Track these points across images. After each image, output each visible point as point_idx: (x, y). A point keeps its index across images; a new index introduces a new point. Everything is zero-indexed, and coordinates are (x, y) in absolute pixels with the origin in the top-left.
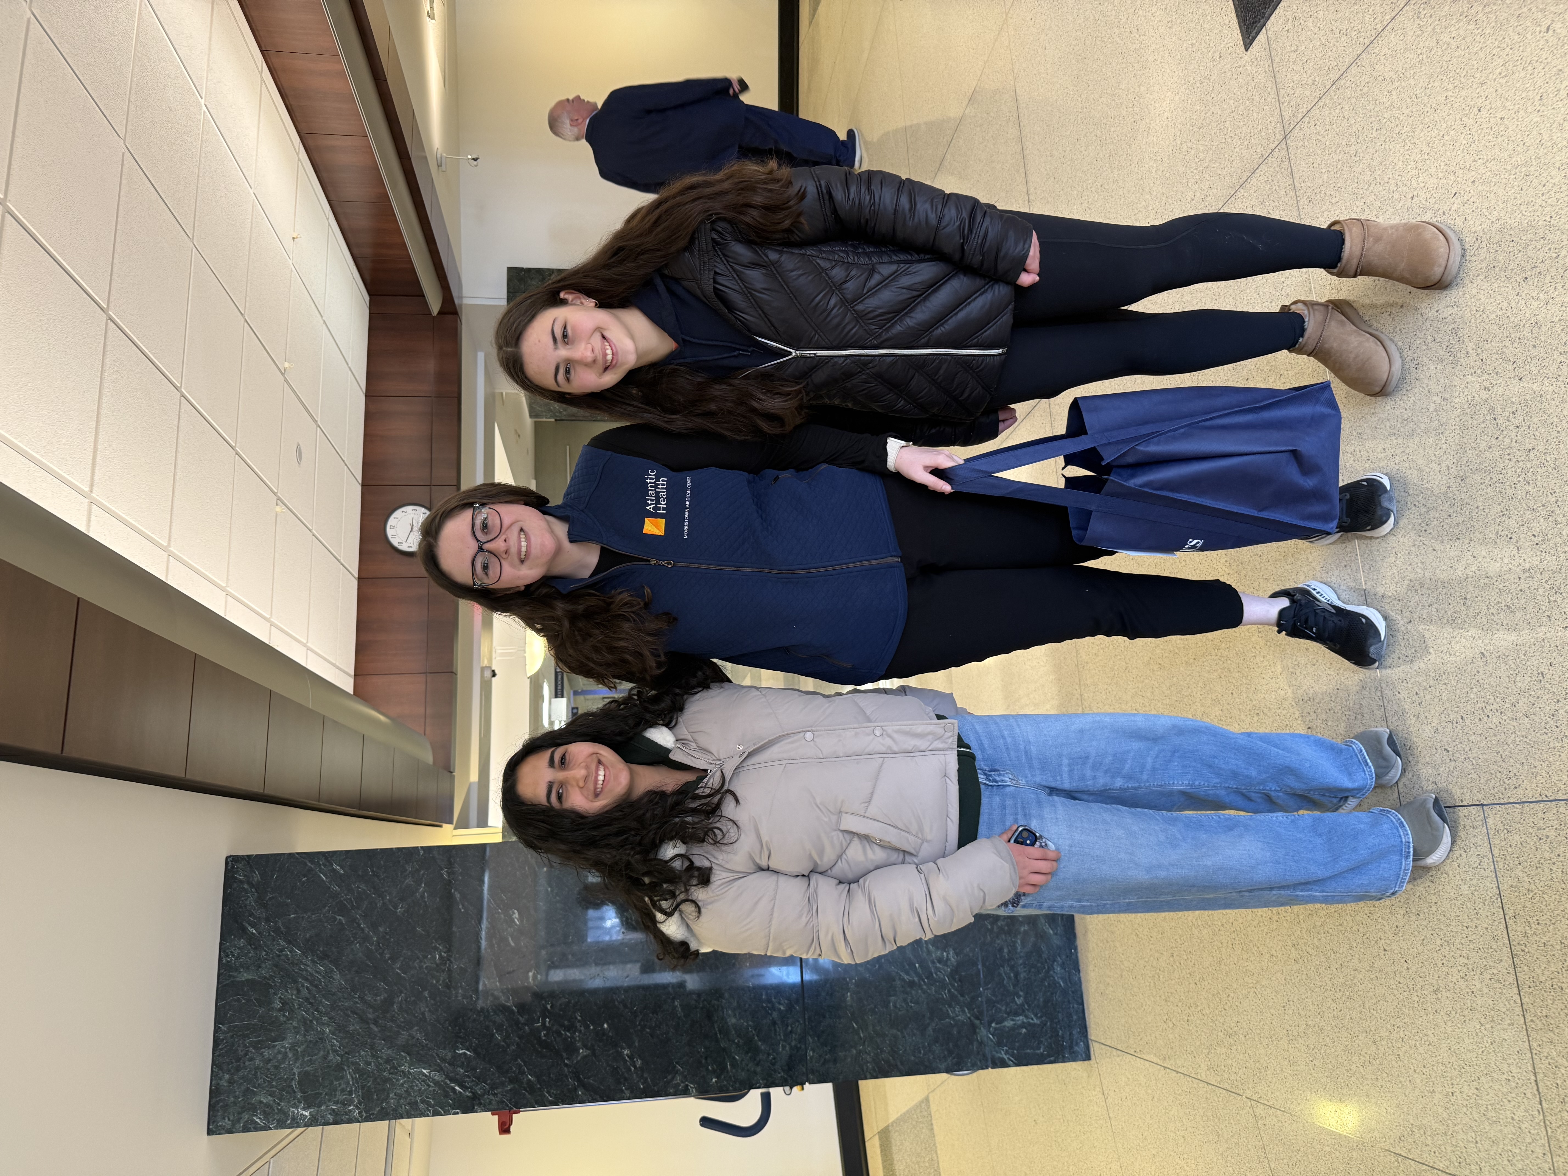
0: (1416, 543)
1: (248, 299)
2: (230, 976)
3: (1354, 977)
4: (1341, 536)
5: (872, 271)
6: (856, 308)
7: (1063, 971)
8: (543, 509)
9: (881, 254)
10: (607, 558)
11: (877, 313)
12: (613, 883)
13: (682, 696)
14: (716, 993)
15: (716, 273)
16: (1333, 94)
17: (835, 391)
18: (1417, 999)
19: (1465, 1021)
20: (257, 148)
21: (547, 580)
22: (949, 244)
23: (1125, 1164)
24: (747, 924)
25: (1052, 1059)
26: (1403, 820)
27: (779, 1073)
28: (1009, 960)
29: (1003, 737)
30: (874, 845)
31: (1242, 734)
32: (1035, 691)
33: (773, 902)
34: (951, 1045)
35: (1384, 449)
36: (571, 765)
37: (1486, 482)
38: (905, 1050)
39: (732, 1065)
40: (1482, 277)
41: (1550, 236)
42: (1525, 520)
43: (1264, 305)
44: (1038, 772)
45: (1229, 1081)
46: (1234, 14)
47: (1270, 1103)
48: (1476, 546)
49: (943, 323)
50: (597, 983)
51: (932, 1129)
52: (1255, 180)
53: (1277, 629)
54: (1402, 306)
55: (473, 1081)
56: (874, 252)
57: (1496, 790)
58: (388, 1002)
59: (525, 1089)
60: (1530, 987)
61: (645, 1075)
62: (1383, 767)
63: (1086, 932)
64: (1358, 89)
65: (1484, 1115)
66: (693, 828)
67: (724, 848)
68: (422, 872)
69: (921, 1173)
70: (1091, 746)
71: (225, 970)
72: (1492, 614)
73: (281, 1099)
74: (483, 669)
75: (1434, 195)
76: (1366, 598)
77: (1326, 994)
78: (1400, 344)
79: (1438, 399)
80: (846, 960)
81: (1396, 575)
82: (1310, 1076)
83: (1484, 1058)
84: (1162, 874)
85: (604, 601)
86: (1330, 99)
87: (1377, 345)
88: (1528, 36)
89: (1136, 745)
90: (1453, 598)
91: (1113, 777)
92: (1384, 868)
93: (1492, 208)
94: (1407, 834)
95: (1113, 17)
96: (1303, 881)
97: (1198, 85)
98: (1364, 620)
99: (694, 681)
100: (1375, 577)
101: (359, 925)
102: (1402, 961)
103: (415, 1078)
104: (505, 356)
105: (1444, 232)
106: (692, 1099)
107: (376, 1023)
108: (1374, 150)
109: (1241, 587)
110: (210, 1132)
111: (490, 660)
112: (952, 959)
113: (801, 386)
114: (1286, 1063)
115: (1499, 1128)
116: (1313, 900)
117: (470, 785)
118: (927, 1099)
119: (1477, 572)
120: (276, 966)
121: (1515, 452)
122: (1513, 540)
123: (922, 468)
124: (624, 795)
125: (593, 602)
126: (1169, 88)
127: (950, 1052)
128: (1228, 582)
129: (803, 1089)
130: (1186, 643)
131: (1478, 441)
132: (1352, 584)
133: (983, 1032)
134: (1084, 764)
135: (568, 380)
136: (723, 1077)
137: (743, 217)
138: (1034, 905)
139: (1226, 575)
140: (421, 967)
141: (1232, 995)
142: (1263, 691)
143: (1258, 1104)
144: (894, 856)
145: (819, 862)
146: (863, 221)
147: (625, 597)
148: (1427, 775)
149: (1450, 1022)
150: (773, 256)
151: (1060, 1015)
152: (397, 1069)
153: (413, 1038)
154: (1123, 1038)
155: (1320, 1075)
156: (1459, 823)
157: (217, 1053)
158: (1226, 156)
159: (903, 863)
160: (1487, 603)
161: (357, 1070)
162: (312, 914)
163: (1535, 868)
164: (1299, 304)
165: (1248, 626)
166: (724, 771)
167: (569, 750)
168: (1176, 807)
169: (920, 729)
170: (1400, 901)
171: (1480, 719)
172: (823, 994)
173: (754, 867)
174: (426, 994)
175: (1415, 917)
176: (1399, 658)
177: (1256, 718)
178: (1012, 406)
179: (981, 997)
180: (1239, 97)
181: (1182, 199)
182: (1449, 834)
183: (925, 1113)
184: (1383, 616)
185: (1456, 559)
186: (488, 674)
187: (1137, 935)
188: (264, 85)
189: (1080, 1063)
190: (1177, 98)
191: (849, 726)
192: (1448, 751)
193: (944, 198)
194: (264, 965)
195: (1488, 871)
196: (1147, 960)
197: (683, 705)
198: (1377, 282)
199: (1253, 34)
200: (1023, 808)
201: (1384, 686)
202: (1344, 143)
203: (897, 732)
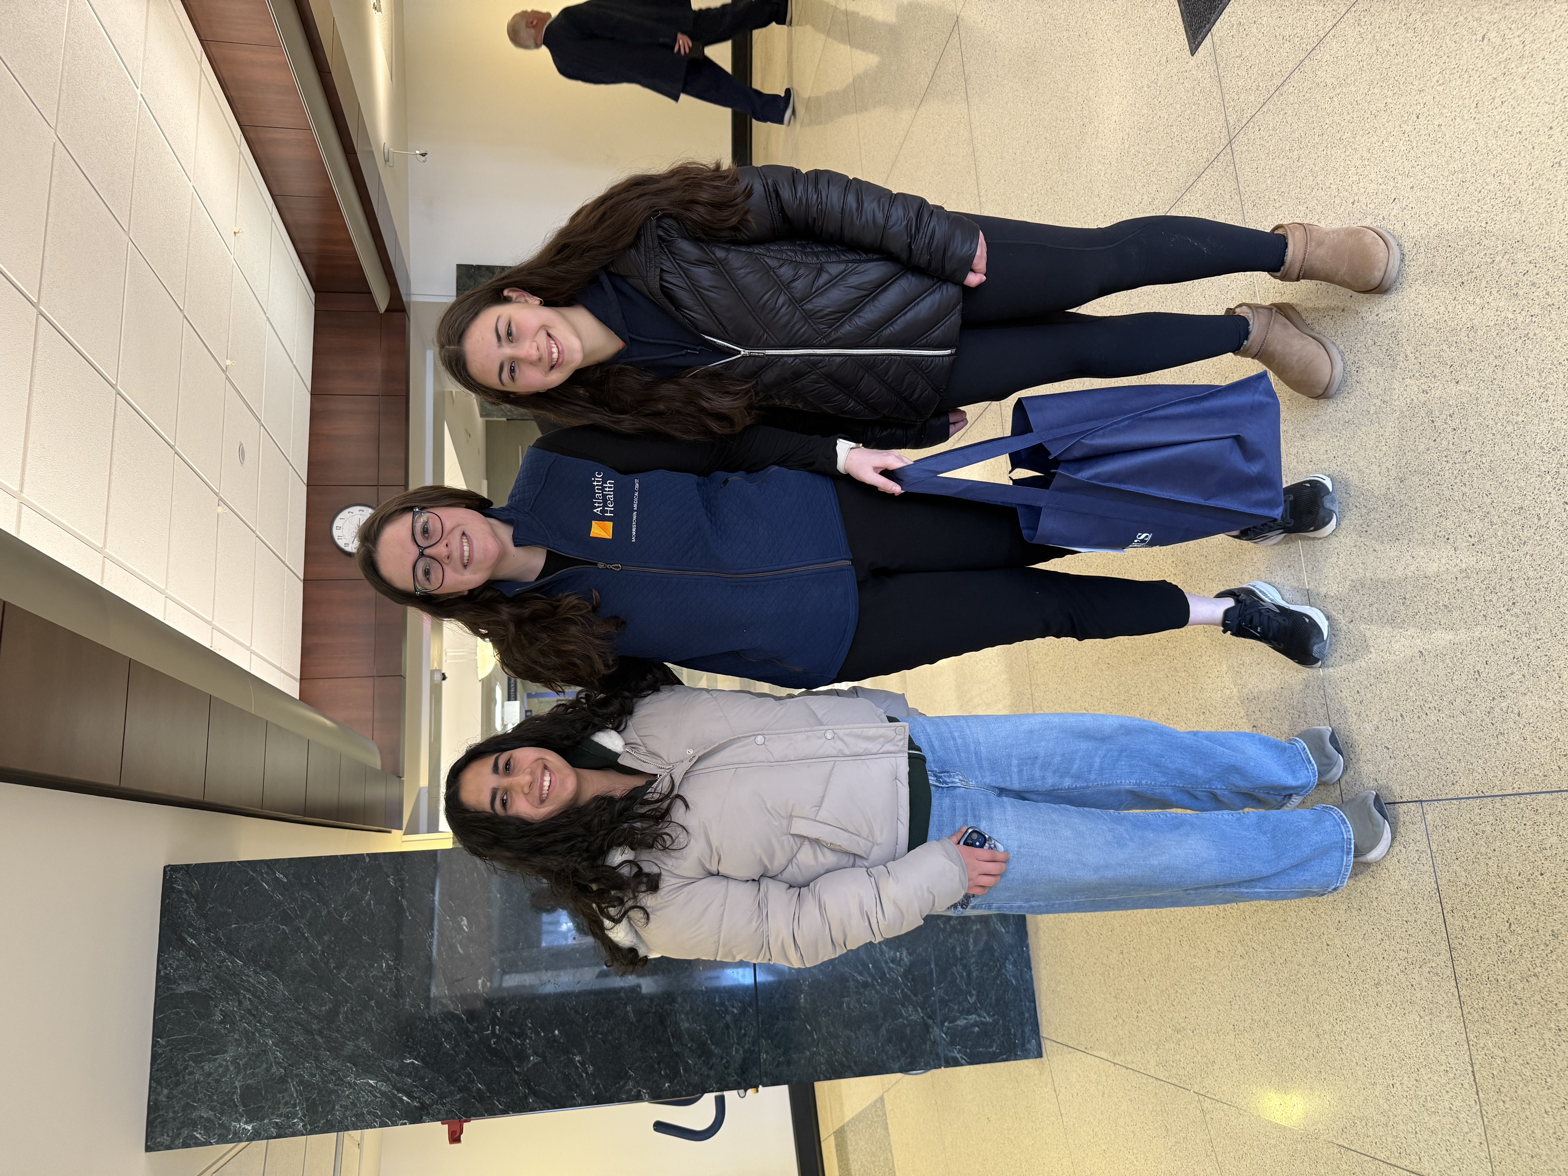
0: (1357, 543)
1: (187, 294)
2: (168, 989)
3: (1298, 972)
4: (1285, 537)
5: (820, 271)
6: (804, 307)
7: (1015, 969)
8: (487, 512)
9: (829, 254)
10: (553, 561)
11: (826, 312)
12: (560, 890)
13: (631, 699)
14: (668, 997)
15: (662, 270)
16: (1276, 99)
17: (785, 391)
18: (1358, 993)
19: (1404, 1014)
20: (197, 140)
21: (491, 584)
22: (897, 243)
23: (1077, 1160)
24: (695, 931)
25: (1004, 1056)
26: (1345, 817)
27: (733, 1076)
28: (961, 959)
29: (954, 739)
30: (825, 849)
31: (1188, 733)
32: (987, 691)
33: (723, 907)
34: (904, 1045)
35: (1326, 451)
36: (516, 771)
37: (1425, 483)
38: (859, 1051)
39: (685, 1070)
40: (1420, 282)
41: (1486, 242)
42: (1462, 521)
43: (1210, 308)
44: (988, 773)
45: (1178, 1077)
46: (1180, 19)
47: (1217, 1098)
48: (1415, 547)
49: (893, 323)
50: (549, 989)
51: (887, 1128)
52: (1201, 184)
53: (1222, 628)
54: (1343, 310)
55: (421, 1091)
56: (823, 252)
57: (1434, 787)
58: (333, 1013)
59: (474, 1098)
60: (1467, 980)
61: (597, 1081)
62: (1326, 765)
63: (1037, 930)
64: (1301, 95)
65: (1424, 1106)
66: (641, 834)
67: (673, 854)
68: (368, 880)
69: (876, 1172)
70: (1040, 746)
71: (163, 982)
72: (1431, 613)
73: (222, 1114)
74: (433, 672)
75: (1375, 201)
76: (1309, 598)
77: (1271, 989)
78: (1342, 347)
79: (1378, 402)
80: (797, 964)
81: (1338, 575)
82: (1256, 1070)
83: (1423, 1050)
84: (1110, 874)
85: (550, 604)
86: (1274, 105)
87: (1320, 348)
88: (1465, 44)
89: (1084, 745)
90: (1392, 598)
91: (1061, 777)
92: (1326, 864)
93: (1430, 213)
94: (1349, 831)
95: (1061, 21)
96: (1248, 879)
97: (1146, 89)
98: (1307, 620)
99: (644, 684)
100: (1318, 577)
101: (303, 934)
102: (1345, 955)
103: (362, 1089)
104: (447, 354)
105: (1385, 239)
106: (646, 1103)
107: (320, 1033)
108: (1316, 155)
109: (1187, 588)
110: (148, 1149)
111: (440, 662)
112: (905, 959)
113: (750, 385)
114: (1233, 1058)
115: (1438, 1118)
116: (1258, 897)
117: (420, 789)
118: (882, 1099)
119: (1416, 572)
120: (216, 977)
121: (1452, 454)
122: (1450, 541)
123: (871, 469)
124: (571, 800)
125: (539, 605)
126: (1117, 91)
127: (904, 1052)
128: (1174, 583)
129: (757, 1091)
130: (1133, 642)
131: (1417, 443)
132: (1296, 584)
133: (936, 1031)
134: (1033, 764)
135: (513, 378)
136: (676, 1081)
137: (688, 214)
138: (984, 906)
139: (1172, 576)
140: (367, 976)
141: (1180, 991)
142: (1209, 690)
143: (1206, 1098)
144: (845, 860)
145: (769, 867)
146: (810, 221)
147: (573, 600)
148: (1368, 772)
149: (1391, 1015)
150: (720, 254)
151: (1012, 1013)
152: (342, 1080)
153: (359, 1048)
154: (1074, 1035)
155: (1266, 1068)
156: (1399, 820)
157: (156, 1067)
158: (1173, 160)
159: (853, 866)
160: (1425, 602)
161: (301, 1082)
162: (254, 924)
163: (1471, 863)
164: (1244, 307)
165: (1194, 626)
166: (673, 776)
167: (514, 756)
168: (1123, 806)
169: (872, 732)
170: (1342, 897)
171: (1419, 717)
172: (777, 996)
173: (703, 872)
174: (373, 1003)
175: (1356, 912)
176: (1341, 657)
177: (1202, 717)
178: (962, 408)
179: (934, 996)
180: (1186, 102)
181: (1130, 203)
182: (1389, 831)
183: (880, 1113)
184: (1325, 615)
185: (1395, 559)
186: (438, 677)
187: (1087, 933)
188: (203, 76)
189: (1031, 1060)
190: (1125, 102)
191: (800, 729)
192: (1388, 749)
193: (891, 198)
194: (203, 977)
195: (1426, 868)
196: (1097, 957)
197: (633, 708)
198: (1319, 286)
199: (1199, 39)
200: (973, 809)
201: (1326, 684)
202: (1287, 149)
203: (848, 735)
